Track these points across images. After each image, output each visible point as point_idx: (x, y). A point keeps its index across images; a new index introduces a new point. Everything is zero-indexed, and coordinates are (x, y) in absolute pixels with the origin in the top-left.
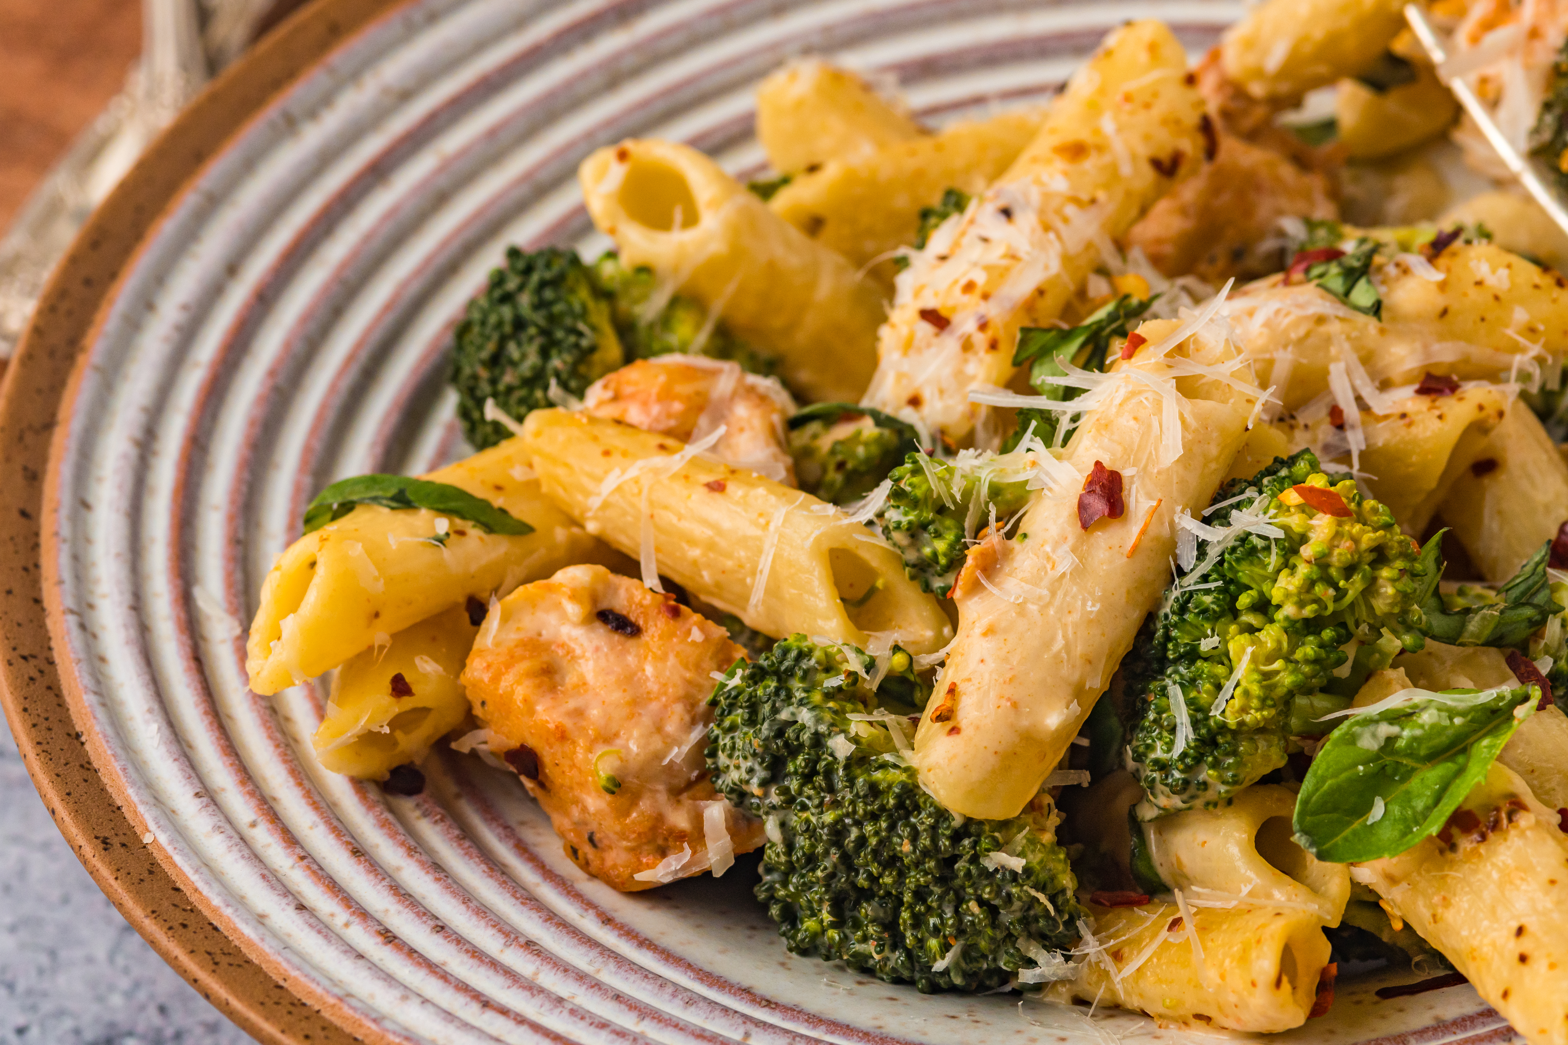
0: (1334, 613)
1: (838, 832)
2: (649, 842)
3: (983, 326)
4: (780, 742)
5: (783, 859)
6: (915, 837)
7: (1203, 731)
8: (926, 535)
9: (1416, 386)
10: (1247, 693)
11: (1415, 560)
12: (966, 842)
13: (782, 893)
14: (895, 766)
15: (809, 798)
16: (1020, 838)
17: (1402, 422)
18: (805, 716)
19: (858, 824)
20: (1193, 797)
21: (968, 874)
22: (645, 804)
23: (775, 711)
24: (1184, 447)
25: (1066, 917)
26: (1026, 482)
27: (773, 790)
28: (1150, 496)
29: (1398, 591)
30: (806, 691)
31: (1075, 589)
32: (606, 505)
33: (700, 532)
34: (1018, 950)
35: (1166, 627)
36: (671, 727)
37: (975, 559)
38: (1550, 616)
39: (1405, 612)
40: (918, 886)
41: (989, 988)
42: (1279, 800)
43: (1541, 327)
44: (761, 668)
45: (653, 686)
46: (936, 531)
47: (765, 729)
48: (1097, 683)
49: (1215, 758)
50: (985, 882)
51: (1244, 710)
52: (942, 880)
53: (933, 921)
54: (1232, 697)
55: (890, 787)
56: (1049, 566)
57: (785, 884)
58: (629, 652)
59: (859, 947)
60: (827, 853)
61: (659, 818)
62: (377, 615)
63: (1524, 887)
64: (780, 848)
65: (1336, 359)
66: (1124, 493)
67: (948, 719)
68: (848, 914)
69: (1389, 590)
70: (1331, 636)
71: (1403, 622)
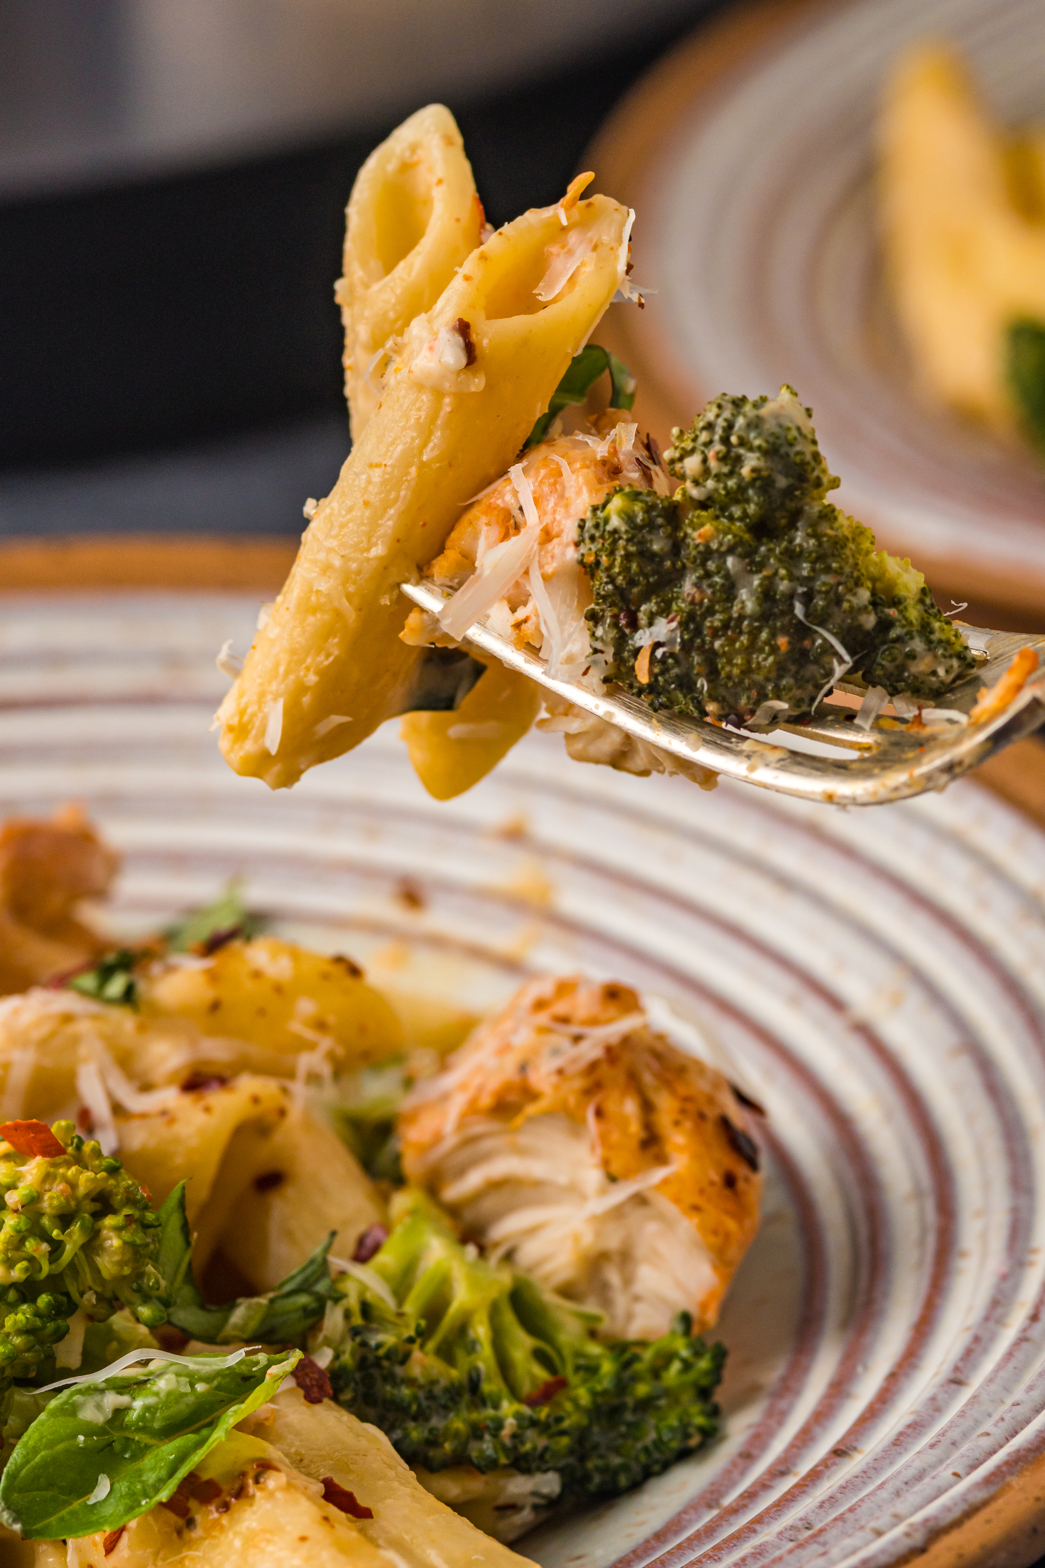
0: (50, 1277)
9: (179, 1084)
11: (146, 1208)
17: (162, 1120)
29: (125, 1243)
38: (329, 1304)
39: (139, 1275)
43: (331, 1019)
63: (270, 1548)
65: (86, 1061)
69: (114, 1242)
70: (49, 1304)
71: (139, 1290)
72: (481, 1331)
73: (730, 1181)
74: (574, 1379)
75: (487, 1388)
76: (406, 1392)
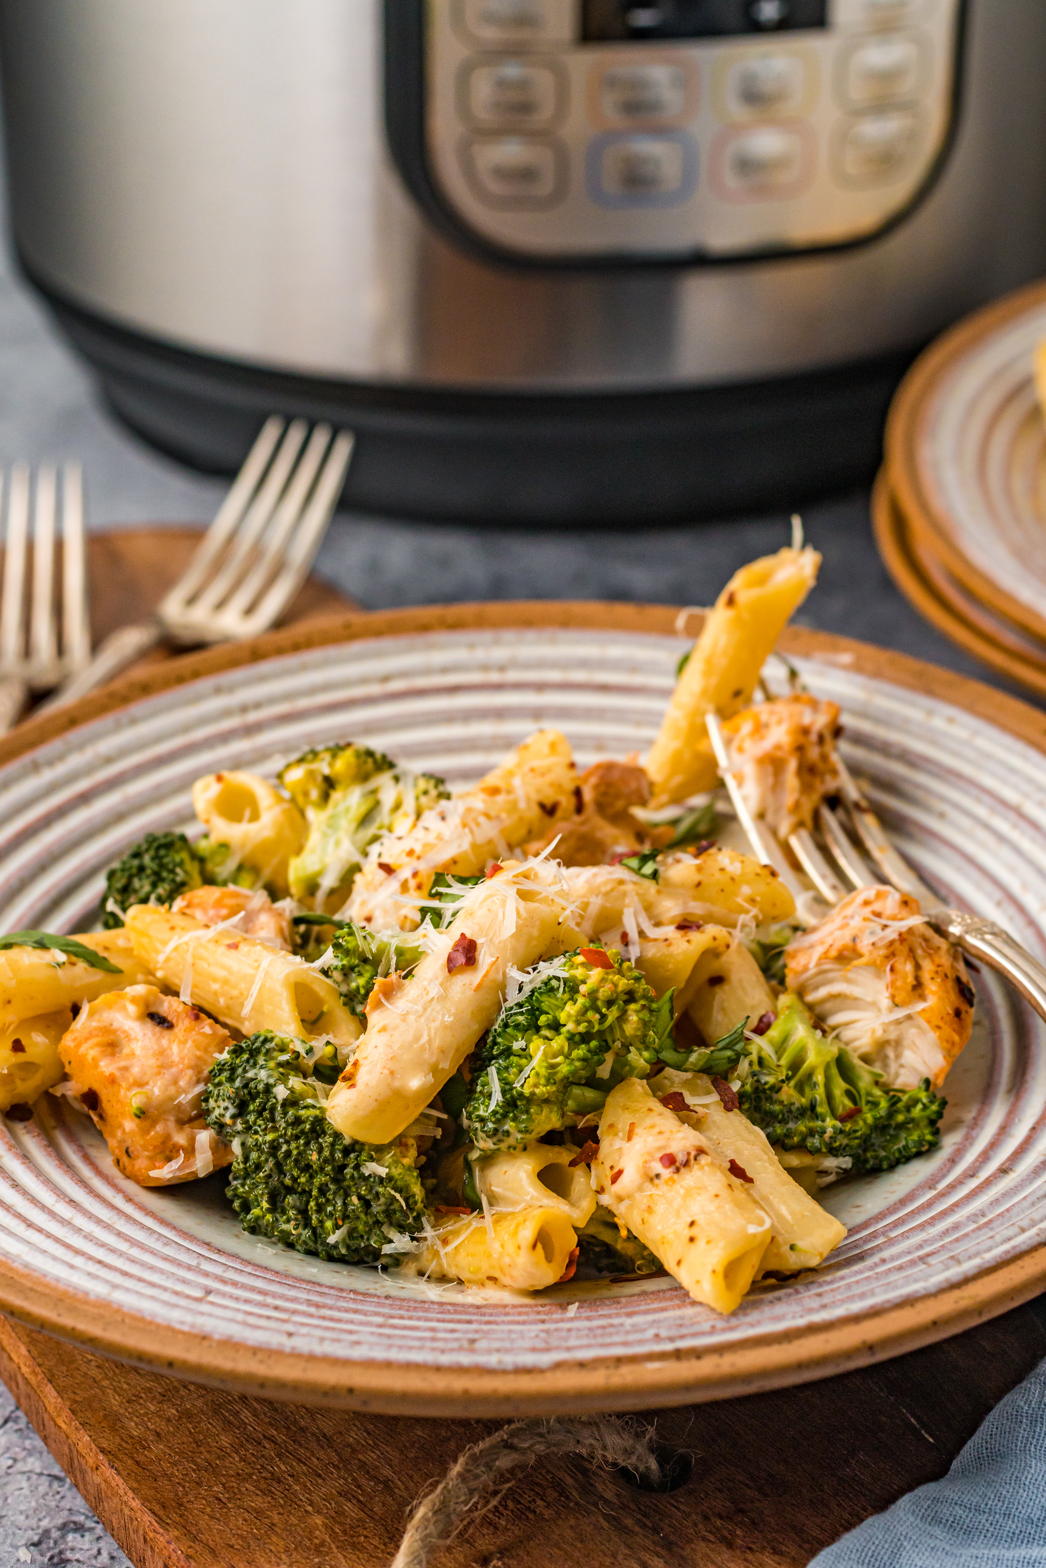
0: (598, 1031)
1: (274, 1147)
2: (161, 1152)
3: (415, 874)
4: (246, 1091)
5: (242, 1166)
6: (320, 1151)
7: (508, 1096)
8: (354, 975)
9: (676, 925)
10: (537, 1074)
11: (652, 1001)
12: (352, 1155)
13: (241, 1190)
14: (314, 1107)
15: (260, 1126)
16: (388, 1158)
17: (664, 943)
18: (263, 1074)
19: (287, 1142)
20: (500, 1141)
21: (352, 1177)
22: (159, 1128)
23: (245, 1071)
24: (517, 928)
25: (415, 1214)
26: (419, 947)
27: (239, 1121)
28: (492, 955)
29: (640, 1019)
30: (265, 1060)
31: (439, 1007)
32: (167, 960)
33: (221, 973)
34: (382, 1232)
35: (494, 1037)
36: (182, 1083)
37: (379, 986)
38: (742, 1057)
39: (645, 1036)
40: (321, 1185)
41: (366, 1263)
42: (558, 1152)
43: (758, 899)
44: (241, 1047)
45: (176, 1058)
46: (359, 972)
47: (238, 1083)
48: (448, 1067)
49: (515, 1115)
50: (363, 1183)
51: (536, 1085)
52: (335, 1180)
53: (329, 1209)
54: (529, 1077)
55: (308, 1118)
56: (425, 993)
57: (243, 1185)
58: (164, 1037)
59: (285, 1227)
60: (267, 1161)
61: (167, 1137)
62: (9, 1002)
63: (699, 1198)
64: (240, 1159)
65: (629, 906)
66: (477, 953)
67: (349, 1079)
68: (279, 1204)
69: (634, 1018)
70: (596, 1046)
71: (643, 1043)
72: (819, 1078)
73: (958, 1013)
74: (865, 1108)
75: (819, 1110)
76: (777, 1108)
